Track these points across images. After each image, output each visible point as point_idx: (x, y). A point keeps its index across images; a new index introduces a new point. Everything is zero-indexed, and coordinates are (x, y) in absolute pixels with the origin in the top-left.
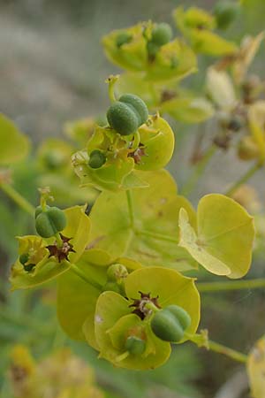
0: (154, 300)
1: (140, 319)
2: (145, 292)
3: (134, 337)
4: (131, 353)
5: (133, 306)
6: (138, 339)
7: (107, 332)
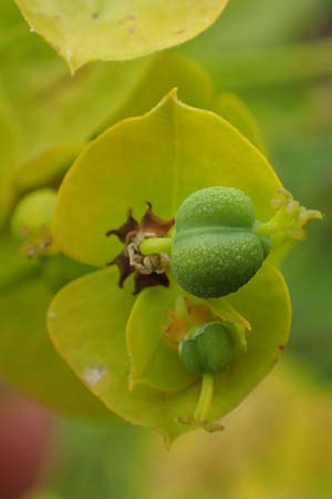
0: (150, 221)
1: (161, 288)
2: (119, 223)
3: (186, 338)
4: (212, 373)
5: (124, 277)
6: (197, 331)
7: (132, 384)
